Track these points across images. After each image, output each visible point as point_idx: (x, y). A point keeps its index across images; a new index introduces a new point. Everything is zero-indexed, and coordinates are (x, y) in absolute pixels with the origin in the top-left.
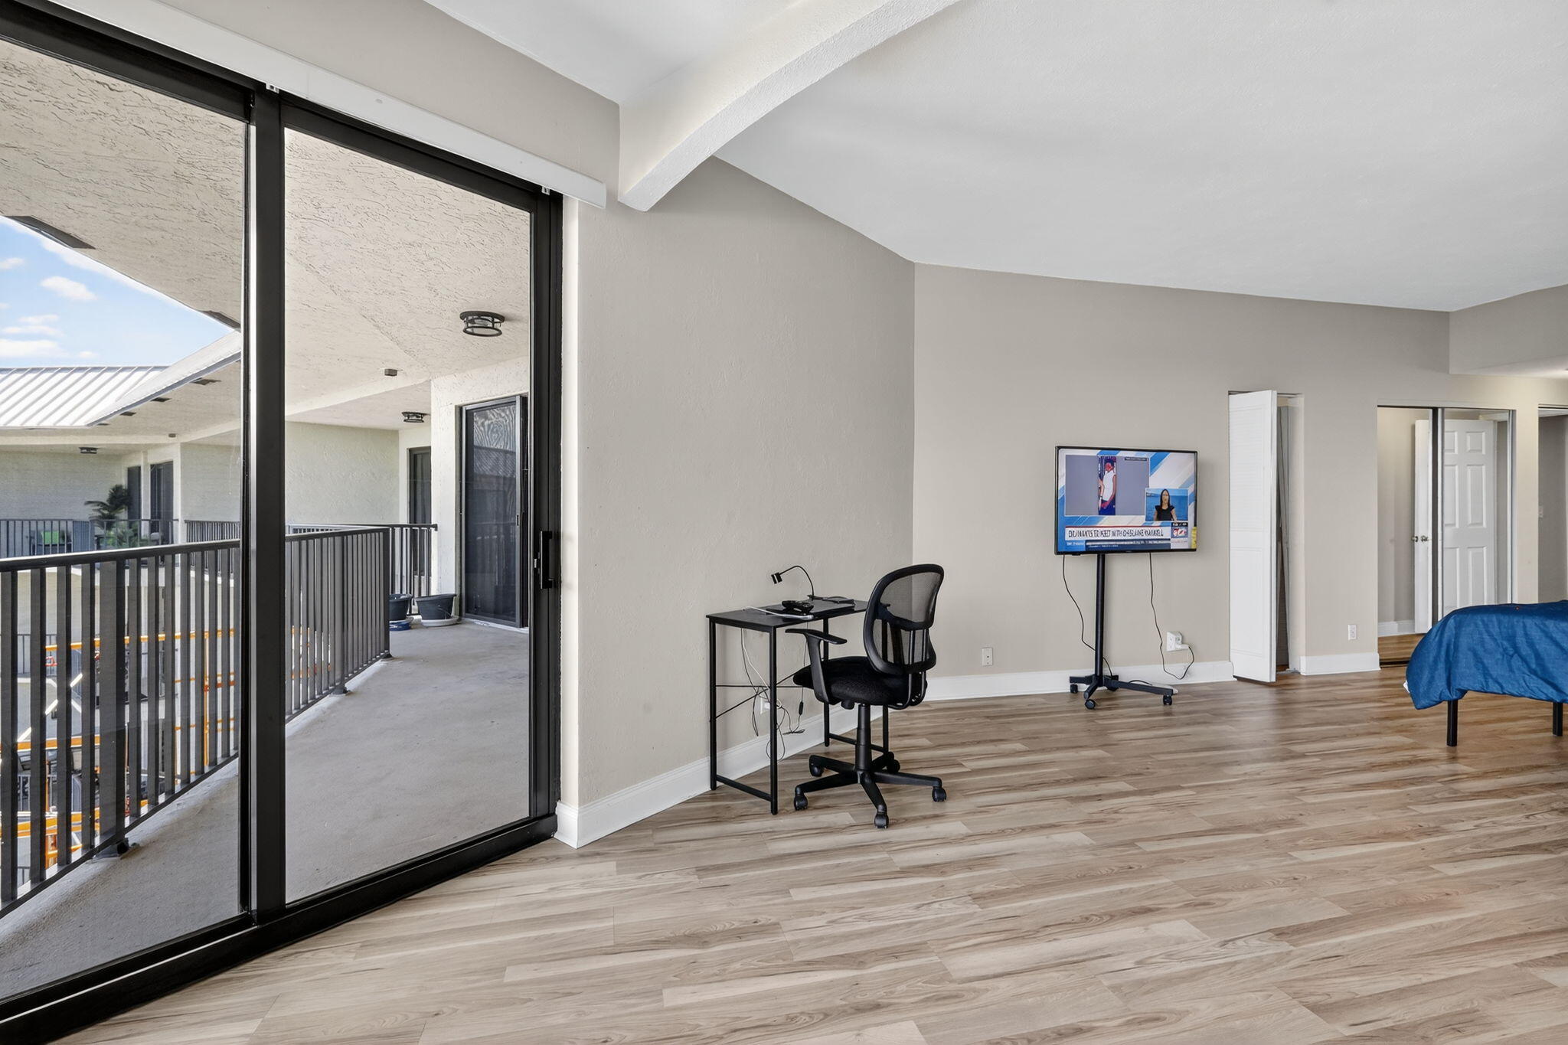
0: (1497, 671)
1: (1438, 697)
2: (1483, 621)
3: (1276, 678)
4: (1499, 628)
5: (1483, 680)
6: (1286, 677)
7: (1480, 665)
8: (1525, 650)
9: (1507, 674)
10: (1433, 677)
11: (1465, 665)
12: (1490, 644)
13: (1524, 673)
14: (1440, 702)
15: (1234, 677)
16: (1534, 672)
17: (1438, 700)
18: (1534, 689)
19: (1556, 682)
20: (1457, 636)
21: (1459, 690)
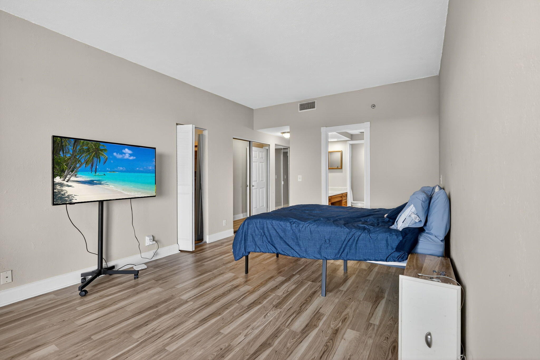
0: (259, 243)
1: (242, 255)
2: (255, 222)
3: (195, 249)
4: (260, 225)
5: (255, 247)
6: (201, 246)
7: (254, 241)
8: (267, 234)
9: (262, 244)
10: (240, 247)
11: (250, 242)
12: (257, 232)
13: (267, 243)
14: (243, 257)
15: (179, 250)
16: (269, 242)
17: (242, 256)
18: (269, 249)
19: (275, 246)
20: (248, 229)
21: (248, 252)
